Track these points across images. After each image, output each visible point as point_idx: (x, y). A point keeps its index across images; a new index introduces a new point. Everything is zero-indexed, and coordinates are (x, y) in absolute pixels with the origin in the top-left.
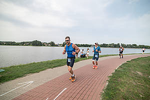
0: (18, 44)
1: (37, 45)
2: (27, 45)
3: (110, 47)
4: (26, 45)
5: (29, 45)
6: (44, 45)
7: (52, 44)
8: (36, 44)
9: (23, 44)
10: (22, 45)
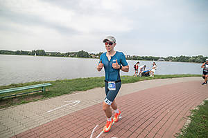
4: (71, 57)
5: (74, 56)
6: (91, 57)
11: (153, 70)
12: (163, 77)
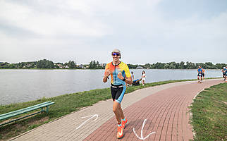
0: (13, 67)
1: (46, 68)
2: (29, 68)
3: (168, 67)
4: (27, 68)
5: (32, 67)
6: (58, 68)
7: (72, 66)
8: (45, 65)
9: (21, 66)
10: (21, 68)
11: (143, 79)
12: (153, 85)
